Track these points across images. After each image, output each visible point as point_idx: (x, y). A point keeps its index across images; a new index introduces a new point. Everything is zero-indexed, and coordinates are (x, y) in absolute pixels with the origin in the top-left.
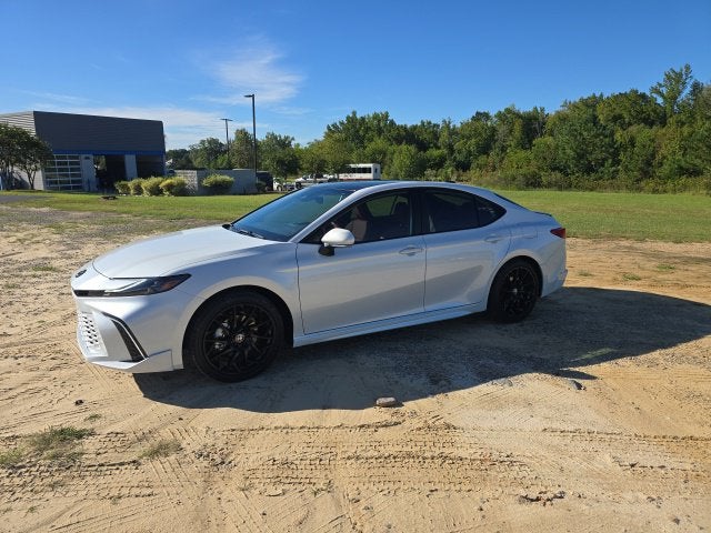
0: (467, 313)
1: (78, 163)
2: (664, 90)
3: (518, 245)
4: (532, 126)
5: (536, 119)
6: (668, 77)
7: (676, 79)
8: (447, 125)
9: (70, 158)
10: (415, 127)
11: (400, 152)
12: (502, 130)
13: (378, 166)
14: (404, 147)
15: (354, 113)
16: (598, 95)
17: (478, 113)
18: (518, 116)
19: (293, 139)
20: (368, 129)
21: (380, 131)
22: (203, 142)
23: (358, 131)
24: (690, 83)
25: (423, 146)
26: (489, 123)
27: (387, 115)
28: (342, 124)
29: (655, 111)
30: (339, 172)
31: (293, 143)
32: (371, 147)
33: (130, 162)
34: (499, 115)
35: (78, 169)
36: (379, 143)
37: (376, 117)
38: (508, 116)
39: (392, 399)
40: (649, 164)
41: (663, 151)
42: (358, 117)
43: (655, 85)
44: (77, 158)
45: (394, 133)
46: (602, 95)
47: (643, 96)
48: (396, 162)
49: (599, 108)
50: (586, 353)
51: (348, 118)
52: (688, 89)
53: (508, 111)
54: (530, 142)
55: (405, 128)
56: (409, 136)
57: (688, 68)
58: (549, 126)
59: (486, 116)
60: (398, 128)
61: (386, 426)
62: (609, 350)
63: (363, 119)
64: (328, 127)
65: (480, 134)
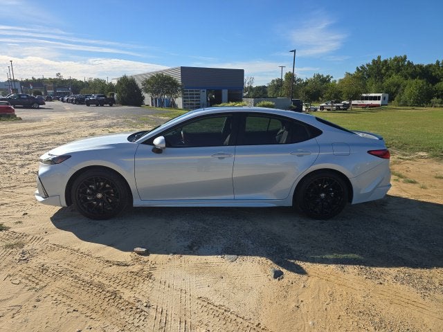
0: (275, 205)
1: (199, 94)
3: (324, 160)
9: (196, 91)
10: (430, 66)
11: (411, 85)
13: (387, 95)
14: (416, 81)
15: (379, 57)
19: (332, 77)
20: (388, 69)
21: (398, 70)
22: (273, 81)
23: (380, 70)
28: (368, 66)
30: (351, 99)
31: (332, 80)
32: (388, 81)
33: (225, 93)
35: (199, 98)
36: (395, 78)
37: (396, 59)
39: (144, 250)
42: (382, 60)
44: (199, 91)
45: (410, 71)
48: (407, 92)
50: (332, 254)
51: (374, 61)
55: (420, 67)
56: (423, 72)
60: (415, 66)
61: (119, 265)
62: (356, 256)
63: (386, 61)
64: (357, 68)
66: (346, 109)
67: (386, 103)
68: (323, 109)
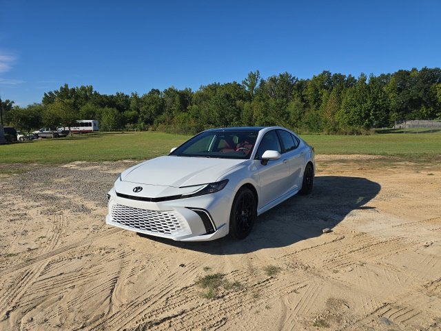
2: (248, 83)
4: (185, 99)
5: (187, 95)
6: (250, 77)
7: (253, 77)
8: (135, 96)
11: (108, 112)
12: (169, 100)
13: (96, 122)
14: (106, 109)
15: (66, 86)
16: (217, 83)
17: (153, 90)
18: (177, 92)
19: (13, 102)
20: (77, 97)
21: (87, 98)
24: (259, 80)
25: (121, 109)
26: (160, 96)
27: (91, 89)
28: (56, 92)
29: (245, 93)
31: (13, 105)
34: (166, 92)
37: (83, 88)
38: (171, 92)
40: (251, 120)
41: (255, 114)
42: (70, 88)
43: (244, 80)
45: (99, 100)
46: (219, 83)
47: (239, 85)
48: (105, 119)
49: (218, 90)
51: (62, 88)
52: (259, 83)
53: (171, 90)
54: (185, 108)
55: (106, 97)
56: (110, 102)
57: (258, 72)
58: (194, 99)
59: (158, 91)
60: (101, 96)
63: (73, 90)
64: (45, 94)
65: (156, 102)
66: (65, 136)
67: (97, 129)
68: (38, 137)
